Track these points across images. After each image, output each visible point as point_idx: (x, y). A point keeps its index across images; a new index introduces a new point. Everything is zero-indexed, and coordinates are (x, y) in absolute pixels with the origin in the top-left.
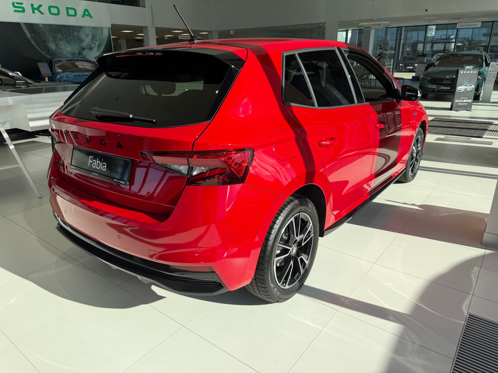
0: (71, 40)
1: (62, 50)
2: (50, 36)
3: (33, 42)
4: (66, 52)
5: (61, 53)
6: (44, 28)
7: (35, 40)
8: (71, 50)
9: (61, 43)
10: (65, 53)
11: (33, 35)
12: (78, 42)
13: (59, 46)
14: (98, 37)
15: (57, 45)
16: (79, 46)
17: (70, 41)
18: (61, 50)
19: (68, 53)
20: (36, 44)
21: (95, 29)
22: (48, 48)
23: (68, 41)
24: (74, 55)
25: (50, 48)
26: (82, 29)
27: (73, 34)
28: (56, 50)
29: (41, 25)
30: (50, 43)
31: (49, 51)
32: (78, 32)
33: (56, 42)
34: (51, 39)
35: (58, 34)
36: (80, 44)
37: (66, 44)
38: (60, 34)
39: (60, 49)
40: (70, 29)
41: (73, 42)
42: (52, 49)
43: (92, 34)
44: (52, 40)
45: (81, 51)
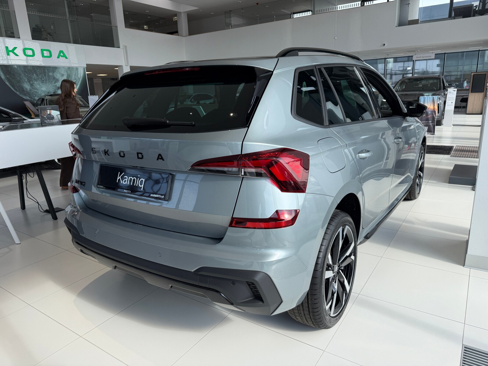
0: (46, 80)
1: (37, 90)
2: (25, 77)
3: (7, 83)
4: (41, 92)
5: (36, 92)
6: (19, 69)
7: (9, 81)
8: (46, 89)
9: (36, 83)
11: (8, 76)
12: (53, 82)
13: (34, 86)
14: (73, 76)
15: (32, 85)
16: (54, 86)
19: (43, 92)
20: (11, 85)
21: (70, 69)
22: (23, 88)
23: (43, 81)
26: (58, 69)
27: (48, 75)
28: (30, 90)
29: (16, 67)
30: (24, 83)
31: (24, 91)
32: (54, 72)
33: (31, 82)
35: (34, 75)
36: (55, 84)
37: (41, 84)
38: (35, 75)
39: (35, 89)
40: (45, 70)
41: (48, 82)
42: (27, 89)
43: (67, 73)
44: (26, 80)
45: (57, 91)
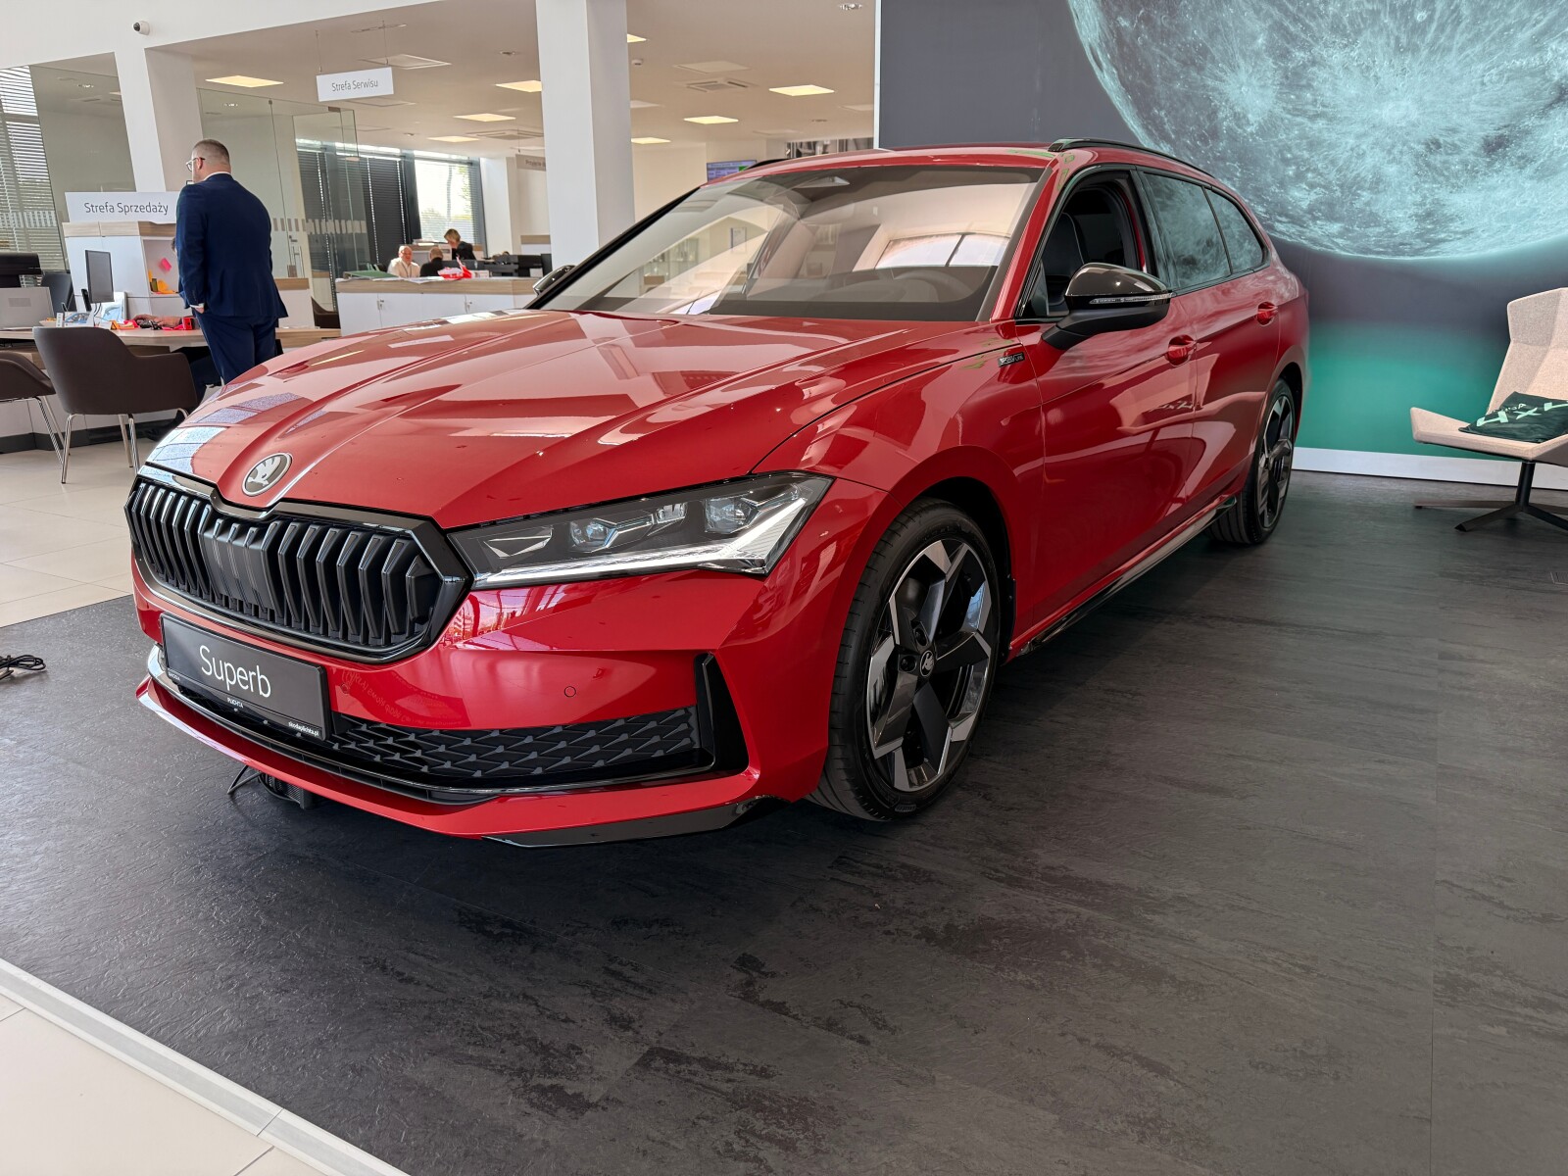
1: (1331, 119)
3: (1108, 81)
4: (1359, 137)
5: (1313, 145)
7: (1125, 55)
8: (1415, 116)
9: (1336, 57)
10: (1351, 141)
11: (1124, 23)
13: (1309, 86)
15: (1294, 81)
16: (1518, 74)
17: (1441, 28)
18: (1321, 123)
19: (1376, 144)
20: (1127, 87)
22: (1215, 112)
23: (1419, 29)
24: (1437, 159)
25: (1221, 115)
28: (1268, 128)
30: (1234, 68)
31: (1214, 134)
33: (1300, 55)
34: (1255, 38)
37: (1383, 66)
39: (1314, 117)
41: (1460, 39)
42: (1239, 118)
44: (1260, 41)
45: (1529, 122)
